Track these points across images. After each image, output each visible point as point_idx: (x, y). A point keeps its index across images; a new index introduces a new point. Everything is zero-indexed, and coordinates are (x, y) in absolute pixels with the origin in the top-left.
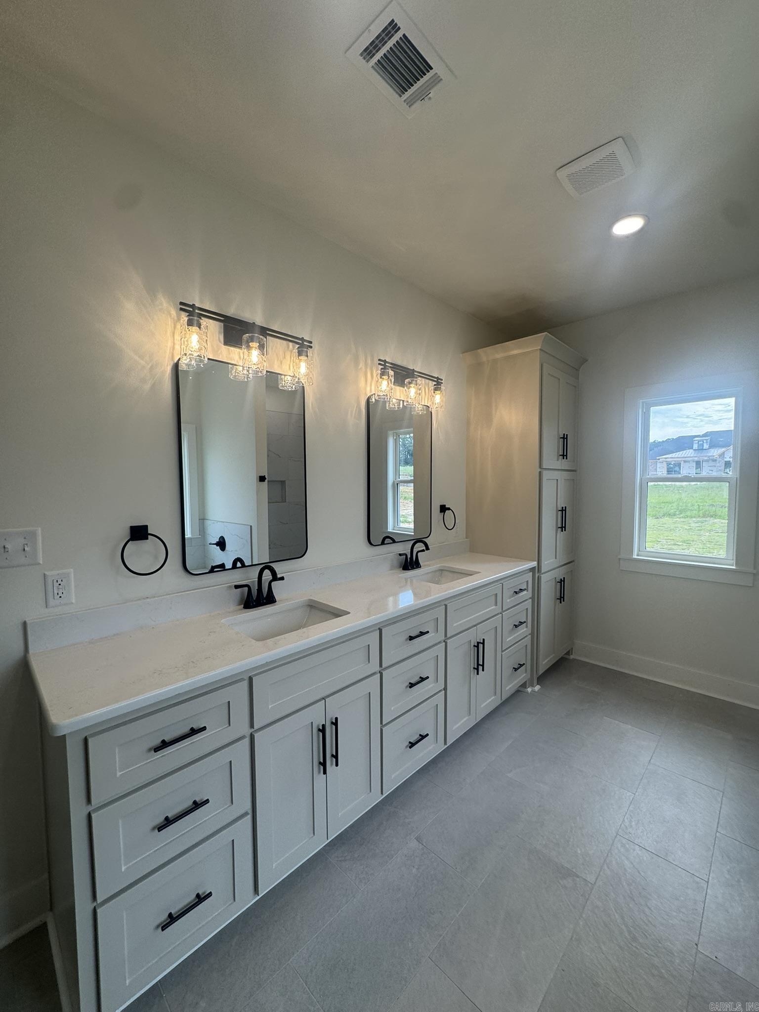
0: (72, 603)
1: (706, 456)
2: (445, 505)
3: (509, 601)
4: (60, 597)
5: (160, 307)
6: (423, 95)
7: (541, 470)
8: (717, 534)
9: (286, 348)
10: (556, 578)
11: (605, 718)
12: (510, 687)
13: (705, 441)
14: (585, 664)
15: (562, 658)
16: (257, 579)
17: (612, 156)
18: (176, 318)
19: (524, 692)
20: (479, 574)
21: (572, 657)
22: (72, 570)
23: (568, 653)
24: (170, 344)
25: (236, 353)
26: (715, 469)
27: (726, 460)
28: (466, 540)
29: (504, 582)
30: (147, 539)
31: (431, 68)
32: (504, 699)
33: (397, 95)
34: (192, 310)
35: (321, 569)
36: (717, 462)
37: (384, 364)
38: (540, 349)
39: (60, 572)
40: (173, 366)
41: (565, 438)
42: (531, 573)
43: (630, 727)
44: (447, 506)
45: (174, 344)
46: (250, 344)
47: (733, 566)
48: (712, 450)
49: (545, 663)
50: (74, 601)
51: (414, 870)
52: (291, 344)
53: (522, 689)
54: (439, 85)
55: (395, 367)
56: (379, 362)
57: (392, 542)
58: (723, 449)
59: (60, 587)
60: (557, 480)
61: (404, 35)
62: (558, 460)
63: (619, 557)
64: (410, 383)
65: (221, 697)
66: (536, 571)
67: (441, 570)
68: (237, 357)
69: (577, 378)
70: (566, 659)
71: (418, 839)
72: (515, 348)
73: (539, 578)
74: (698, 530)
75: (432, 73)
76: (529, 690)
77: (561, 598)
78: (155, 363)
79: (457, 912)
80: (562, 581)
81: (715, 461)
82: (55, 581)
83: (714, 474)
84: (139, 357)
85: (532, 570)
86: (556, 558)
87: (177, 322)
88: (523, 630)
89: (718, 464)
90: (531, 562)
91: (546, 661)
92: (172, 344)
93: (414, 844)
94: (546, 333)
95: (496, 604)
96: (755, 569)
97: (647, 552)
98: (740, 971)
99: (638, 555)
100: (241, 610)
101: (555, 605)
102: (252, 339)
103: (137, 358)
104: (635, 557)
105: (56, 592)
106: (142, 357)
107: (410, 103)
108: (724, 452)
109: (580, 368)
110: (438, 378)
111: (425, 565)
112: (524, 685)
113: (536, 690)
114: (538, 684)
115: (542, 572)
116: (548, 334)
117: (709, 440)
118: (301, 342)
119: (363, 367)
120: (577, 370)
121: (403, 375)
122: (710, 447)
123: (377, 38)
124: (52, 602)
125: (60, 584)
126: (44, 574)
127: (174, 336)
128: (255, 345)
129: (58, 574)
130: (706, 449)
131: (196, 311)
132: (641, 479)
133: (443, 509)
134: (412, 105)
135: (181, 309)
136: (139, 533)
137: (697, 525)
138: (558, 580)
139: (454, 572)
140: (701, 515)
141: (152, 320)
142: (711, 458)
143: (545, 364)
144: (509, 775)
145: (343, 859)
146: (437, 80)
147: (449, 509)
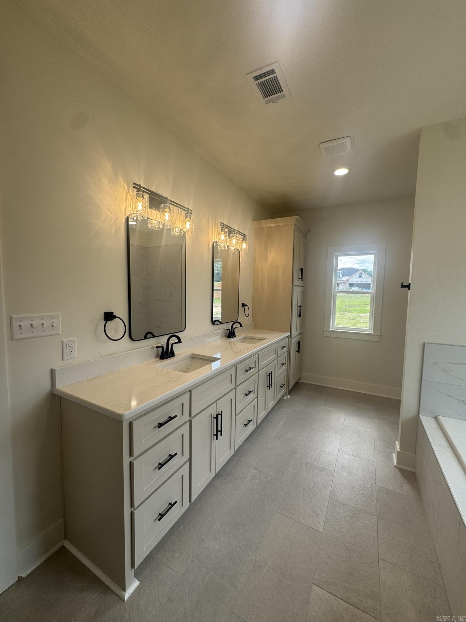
0: (76, 358)
1: (341, 281)
2: (244, 303)
3: (280, 352)
4: (70, 354)
5: (120, 184)
6: (275, 101)
7: (293, 286)
8: (350, 320)
9: (178, 213)
10: (296, 341)
11: (322, 406)
12: (279, 396)
13: (340, 273)
14: (308, 384)
15: (297, 382)
16: (166, 343)
17: (345, 144)
18: (127, 191)
19: (283, 399)
20: (267, 339)
21: (300, 381)
22: (76, 338)
23: (299, 380)
24: (124, 206)
25: (155, 213)
26: (344, 287)
27: (349, 283)
28: (252, 322)
29: (279, 343)
30: (113, 320)
31: (282, 91)
32: (277, 402)
33: (263, 98)
34: (139, 187)
35: (192, 338)
36: (346, 284)
37: (223, 224)
38: (294, 224)
39: (70, 339)
40: (126, 219)
41: (302, 270)
42: (288, 338)
43: (333, 409)
44: (245, 304)
45: (126, 206)
46: (165, 210)
47: (372, 332)
48: (343, 278)
49: (292, 384)
50: (76, 356)
51: (258, 481)
52: (180, 209)
53: (282, 398)
54: (284, 99)
55: (228, 227)
56: (221, 224)
57: (220, 323)
58: (349, 277)
59: (70, 348)
60: (298, 291)
61: (276, 76)
62: (298, 281)
63: (324, 330)
64: (233, 236)
65: (178, 402)
66: (289, 337)
67: (245, 338)
68: (155, 216)
69: (306, 239)
70: (298, 382)
71: (255, 468)
72: (281, 222)
73: (291, 341)
74: (342, 318)
75: (282, 93)
76: (285, 398)
77: (298, 351)
78: (117, 217)
79: (283, 492)
80: (299, 343)
81: (344, 283)
82: (68, 345)
83: (345, 290)
84: (110, 212)
85: (288, 337)
86: (297, 331)
87: (128, 193)
88: (284, 367)
89: (346, 285)
90: (287, 333)
91: (292, 383)
92: (125, 206)
93: (254, 471)
94: (298, 216)
95: (275, 355)
96: (380, 333)
97: (336, 327)
98: (391, 488)
99: (332, 329)
100: (158, 360)
101: (296, 354)
102: (165, 207)
103: (108, 212)
104: (331, 329)
105: (68, 351)
106: (111, 213)
107: (267, 102)
108: (349, 279)
109: (307, 234)
110: (244, 234)
111: (238, 336)
112: (283, 396)
113: (289, 398)
114: (289, 394)
115: (292, 338)
116: (299, 217)
117: (342, 272)
118: (187, 210)
119: (211, 226)
120: (306, 235)
121: (231, 232)
122: (343, 276)
123: (263, 74)
124: (66, 357)
125: (70, 347)
126: (62, 340)
127: (126, 201)
128: (167, 210)
129: (69, 341)
130: (341, 277)
131: (141, 189)
132: (334, 292)
133: (243, 305)
134: (268, 103)
135: (134, 187)
136: (109, 316)
137: (341, 316)
138: (297, 342)
139: (252, 339)
140: (342, 311)
141: (116, 191)
142: (343, 281)
143: (296, 232)
144: (288, 436)
145: (222, 483)
146: (283, 96)
147: (246, 305)
